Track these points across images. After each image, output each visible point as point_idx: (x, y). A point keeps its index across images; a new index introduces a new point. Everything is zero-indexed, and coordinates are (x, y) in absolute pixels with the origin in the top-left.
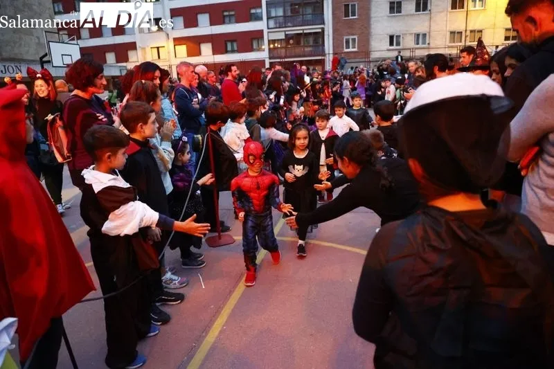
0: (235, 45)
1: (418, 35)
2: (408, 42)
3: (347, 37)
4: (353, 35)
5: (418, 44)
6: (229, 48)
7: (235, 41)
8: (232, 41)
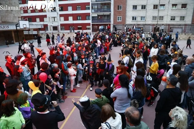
0: (80, 17)
1: (142, 17)
2: (139, 19)
3: (119, 17)
4: (120, 16)
5: (142, 20)
6: (78, 18)
7: (81, 16)
8: (79, 16)
